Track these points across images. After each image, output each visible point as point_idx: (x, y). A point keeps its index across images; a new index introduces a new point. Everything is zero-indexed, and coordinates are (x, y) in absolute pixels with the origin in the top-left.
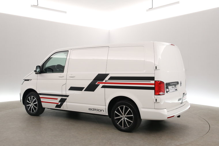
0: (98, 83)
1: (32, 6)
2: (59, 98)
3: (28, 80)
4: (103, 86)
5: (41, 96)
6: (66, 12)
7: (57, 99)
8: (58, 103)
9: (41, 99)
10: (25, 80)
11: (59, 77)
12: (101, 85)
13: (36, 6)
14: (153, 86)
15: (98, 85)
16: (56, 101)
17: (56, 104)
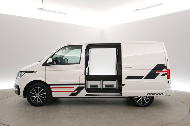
1: (38, 9)
2: (76, 87)
3: (32, 72)
4: (163, 74)
5: (51, 87)
7: (73, 88)
8: (74, 92)
9: (51, 89)
10: (26, 72)
11: (75, 68)
13: (42, 9)
15: (158, 74)
16: (73, 90)
17: (72, 93)
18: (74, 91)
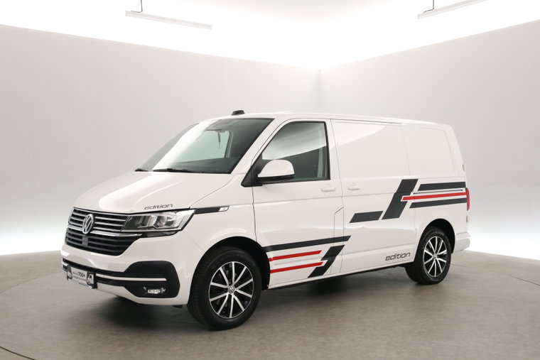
0: (404, 199)
1: (127, 13)
2: (325, 248)
3: (216, 210)
4: (412, 203)
5: (270, 255)
6: (210, 27)
7: (318, 252)
8: (321, 263)
9: (270, 262)
10: (197, 209)
11: (323, 191)
12: (410, 202)
13: (138, 13)
14: (465, 196)
15: (405, 204)
16: (317, 259)
17: (315, 267)
18: (319, 261)
